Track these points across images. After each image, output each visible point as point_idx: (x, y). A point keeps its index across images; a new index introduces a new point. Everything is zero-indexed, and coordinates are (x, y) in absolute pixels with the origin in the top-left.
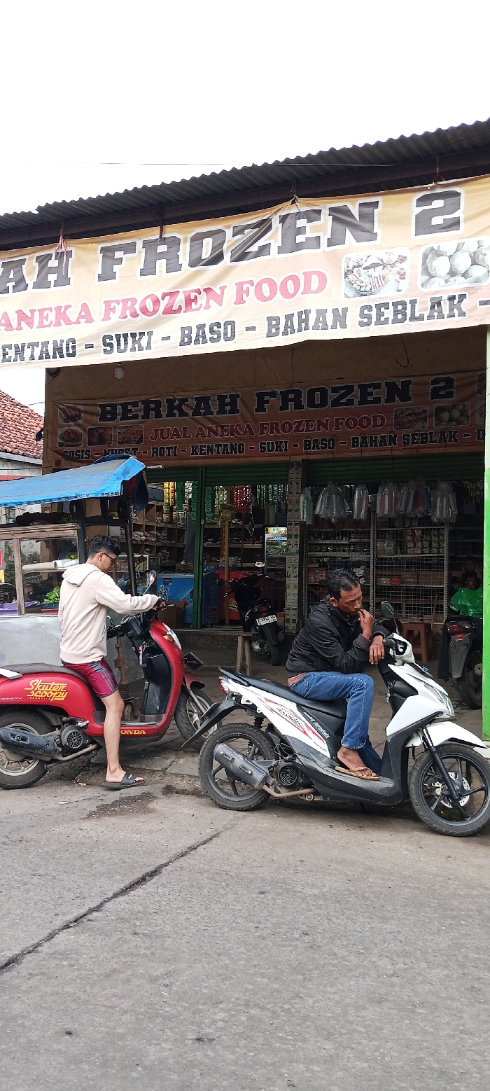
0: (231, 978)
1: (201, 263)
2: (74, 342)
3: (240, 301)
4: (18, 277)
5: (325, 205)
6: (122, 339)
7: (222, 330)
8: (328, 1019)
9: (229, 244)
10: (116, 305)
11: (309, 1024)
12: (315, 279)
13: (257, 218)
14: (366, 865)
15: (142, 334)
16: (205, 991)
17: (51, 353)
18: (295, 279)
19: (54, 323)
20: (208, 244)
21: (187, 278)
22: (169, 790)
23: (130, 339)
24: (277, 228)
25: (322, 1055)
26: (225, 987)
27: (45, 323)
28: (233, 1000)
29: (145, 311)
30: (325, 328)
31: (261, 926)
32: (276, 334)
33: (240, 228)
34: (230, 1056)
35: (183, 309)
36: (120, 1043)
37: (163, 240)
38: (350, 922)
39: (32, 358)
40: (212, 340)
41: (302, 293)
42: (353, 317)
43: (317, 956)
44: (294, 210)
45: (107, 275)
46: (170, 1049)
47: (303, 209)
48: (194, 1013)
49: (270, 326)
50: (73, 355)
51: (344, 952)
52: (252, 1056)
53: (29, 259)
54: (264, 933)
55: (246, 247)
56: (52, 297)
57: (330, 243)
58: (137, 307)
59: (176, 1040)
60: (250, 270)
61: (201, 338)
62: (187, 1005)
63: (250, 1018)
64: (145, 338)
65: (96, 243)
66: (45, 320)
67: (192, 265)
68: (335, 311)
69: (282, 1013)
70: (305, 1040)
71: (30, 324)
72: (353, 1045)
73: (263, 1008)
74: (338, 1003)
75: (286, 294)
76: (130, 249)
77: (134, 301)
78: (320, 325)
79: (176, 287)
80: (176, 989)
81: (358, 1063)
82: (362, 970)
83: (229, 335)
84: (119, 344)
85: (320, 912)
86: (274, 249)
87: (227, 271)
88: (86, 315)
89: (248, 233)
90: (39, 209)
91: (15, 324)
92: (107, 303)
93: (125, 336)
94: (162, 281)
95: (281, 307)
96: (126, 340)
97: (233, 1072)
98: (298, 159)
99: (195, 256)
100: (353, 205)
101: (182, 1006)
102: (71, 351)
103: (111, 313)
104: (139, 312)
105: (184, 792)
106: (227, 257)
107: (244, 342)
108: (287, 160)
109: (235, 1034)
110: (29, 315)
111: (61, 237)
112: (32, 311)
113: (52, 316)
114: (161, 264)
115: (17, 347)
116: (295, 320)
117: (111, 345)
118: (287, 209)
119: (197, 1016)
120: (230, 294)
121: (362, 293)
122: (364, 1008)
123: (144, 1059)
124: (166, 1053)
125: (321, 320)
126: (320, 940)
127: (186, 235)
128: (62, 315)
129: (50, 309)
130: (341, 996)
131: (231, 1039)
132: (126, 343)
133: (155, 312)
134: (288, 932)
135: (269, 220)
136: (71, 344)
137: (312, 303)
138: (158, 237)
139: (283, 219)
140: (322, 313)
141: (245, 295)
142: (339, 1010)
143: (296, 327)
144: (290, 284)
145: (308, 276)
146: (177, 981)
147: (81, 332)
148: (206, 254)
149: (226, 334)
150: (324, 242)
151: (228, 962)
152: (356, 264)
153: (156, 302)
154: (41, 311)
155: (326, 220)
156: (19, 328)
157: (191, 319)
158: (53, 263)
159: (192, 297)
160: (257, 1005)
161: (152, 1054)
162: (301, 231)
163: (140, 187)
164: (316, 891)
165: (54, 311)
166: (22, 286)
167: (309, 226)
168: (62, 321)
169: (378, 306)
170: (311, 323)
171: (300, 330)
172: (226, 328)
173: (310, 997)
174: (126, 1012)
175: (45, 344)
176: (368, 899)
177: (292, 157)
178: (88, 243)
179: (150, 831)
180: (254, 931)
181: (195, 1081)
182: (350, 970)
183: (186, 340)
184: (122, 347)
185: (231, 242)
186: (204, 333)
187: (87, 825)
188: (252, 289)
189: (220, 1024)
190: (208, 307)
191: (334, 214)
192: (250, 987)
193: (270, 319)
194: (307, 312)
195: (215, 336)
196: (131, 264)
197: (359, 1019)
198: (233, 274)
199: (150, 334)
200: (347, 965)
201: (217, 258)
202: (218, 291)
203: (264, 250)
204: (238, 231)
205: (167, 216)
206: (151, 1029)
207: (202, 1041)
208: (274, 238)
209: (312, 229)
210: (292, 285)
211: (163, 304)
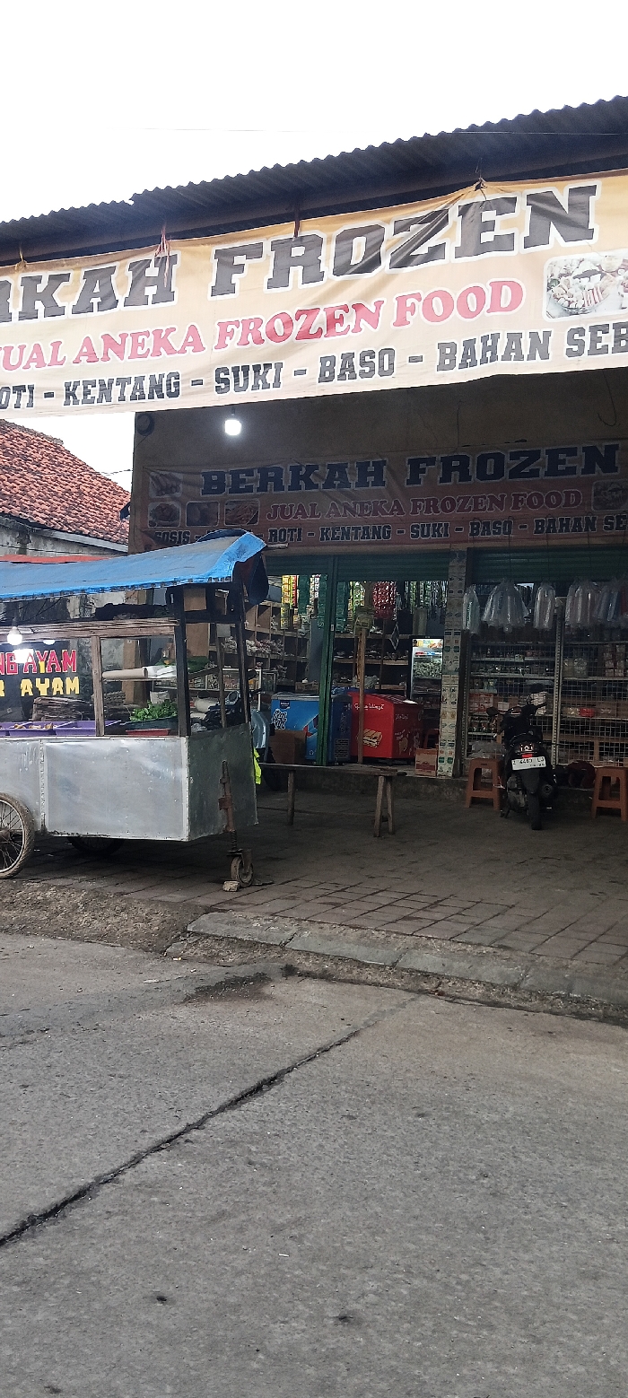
0: (384, 1232)
1: (353, 270)
2: (177, 377)
3: (401, 321)
4: (107, 291)
5: (522, 191)
6: (241, 373)
7: (376, 361)
8: (524, 1299)
9: (390, 243)
10: (233, 327)
11: (497, 1304)
12: (506, 292)
13: (427, 209)
14: (561, 1084)
15: (267, 366)
16: (349, 1249)
17: (147, 392)
18: (479, 292)
19: (151, 351)
20: (359, 245)
21: (331, 290)
22: (289, 971)
23: (251, 372)
24: (455, 223)
25: (518, 1350)
26: (376, 1246)
27: (140, 351)
28: (389, 1264)
29: (272, 335)
30: (520, 357)
31: (423, 1161)
32: (451, 367)
33: (402, 224)
34: (388, 1347)
35: (325, 332)
36: (233, 1317)
37: (299, 241)
38: (545, 1163)
39: (122, 399)
40: (363, 375)
41: (488, 311)
42: (558, 345)
43: (502, 1207)
44: (479, 198)
45: (223, 287)
46: (303, 1331)
47: (491, 197)
48: (335, 1280)
49: (443, 355)
50: (176, 394)
51: (540, 1204)
52: (419, 1347)
53: (121, 267)
54: (428, 1171)
55: (412, 248)
56: (149, 317)
57: (528, 243)
58: (263, 330)
59: (311, 1317)
60: (417, 279)
61: (348, 371)
62: (325, 1268)
63: (413, 1291)
64: (272, 372)
65: (209, 244)
66: (140, 348)
67: (337, 272)
68: (534, 335)
69: (459, 1287)
70: (491, 1327)
71: (120, 354)
72: (561, 1339)
73: (431, 1278)
74: (536, 1277)
75: (466, 313)
76: (256, 252)
77: (259, 322)
78: (513, 354)
79: (316, 303)
80: (309, 1244)
81: (571, 1366)
82: (567, 1230)
83: (386, 368)
84: (237, 380)
85: (503, 1145)
86: (450, 251)
87: (385, 281)
88: (194, 340)
89: (415, 230)
90: (135, 197)
91: (100, 355)
92: (223, 325)
93: (246, 369)
94: (297, 293)
95: (457, 330)
96: (246, 375)
97: (393, 1370)
98: (488, 125)
99: (343, 260)
100: (561, 190)
101: (318, 1269)
102: (173, 390)
103: (228, 338)
104: (264, 336)
105: (308, 975)
106: (386, 261)
107: (406, 377)
108: (473, 127)
109: (394, 1313)
110: (119, 341)
111: (164, 237)
112: (123, 336)
113: (149, 343)
114: (296, 272)
115: (102, 383)
116: (479, 346)
117: (226, 381)
118: (470, 196)
119: (339, 1284)
120: (389, 313)
121: (570, 311)
122: (574, 1286)
123: (267, 1343)
124: (297, 1336)
125: (514, 347)
126: (505, 1185)
127: (330, 233)
128: (162, 341)
129: (147, 334)
130: (540, 1266)
131: (389, 1321)
132: (246, 379)
133: (286, 336)
134: (460, 1171)
135: (444, 212)
136: (173, 380)
137: (498, 324)
138: (292, 235)
139: (464, 211)
140: (514, 338)
141: (408, 313)
142: (538, 1288)
143: (478, 357)
144: (472, 300)
145: (497, 287)
146: (310, 1233)
147: (187, 364)
148: (357, 259)
149: (381, 366)
150: (519, 242)
151: (379, 1209)
152: (563, 272)
153: (288, 323)
154: (135, 335)
155: (523, 211)
156: (106, 358)
157: (335, 346)
158: (152, 271)
159: (337, 317)
160: (422, 1274)
161: (278, 1336)
162: (490, 226)
163: (270, 166)
164: (496, 1117)
165: (152, 336)
166: (110, 302)
167: (499, 219)
168: (162, 350)
169: (594, 329)
170: (500, 353)
171: (484, 361)
172: (381, 360)
173: (497, 1265)
174: (239, 1273)
175: (140, 380)
176: (567, 1130)
177: (480, 123)
178: (198, 245)
179: (266, 1025)
180: (413, 1168)
181: (339, 1379)
182: (550, 1231)
183: (327, 374)
184: (241, 384)
185: (392, 241)
186: (352, 365)
187: (183, 1012)
188: (419, 305)
189: (372, 1298)
190: (357, 329)
191: (533, 202)
192: (412, 1247)
193: (442, 346)
194: (495, 337)
195: (367, 369)
196: (257, 271)
197: (567, 1302)
198: (389, 284)
199: (279, 366)
200: (545, 1222)
201: (371, 264)
202: (373, 309)
203: (436, 252)
204: (401, 227)
205: (304, 208)
206: (276, 1299)
207: (348, 1321)
208: (450, 237)
209: (503, 225)
210: (474, 300)
211: (297, 326)
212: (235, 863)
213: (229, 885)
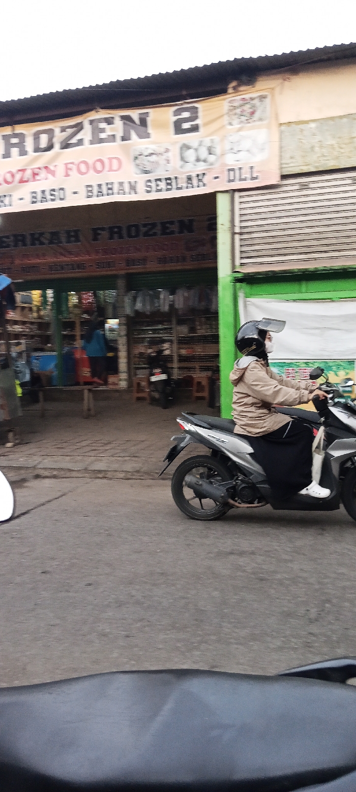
1: (41, 150)
3: (67, 175)
5: (117, 114)
7: (57, 193)
12: (115, 162)
13: (74, 121)
15: (5, 196)
18: (102, 161)
20: (44, 138)
21: (32, 160)
24: (87, 128)
30: (124, 193)
32: (92, 196)
33: (64, 128)
35: (31, 180)
37: (14, 135)
40: (53, 200)
41: (107, 171)
42: (141, 187)
44: (98, 117)
47: (103, 116)
49: (87, 191)
55: (69, 139)
57: (123, 139)
58: (1, 179)
60: (73, 154)
61: (44, 199)
64: (8, 199)
67: (35, 151)
68: (129, 183)
75: (96, 171)
78: (121, 191)
79: (26, 166)
83: (62, 197)
86: (86, 142)
87: (57, 155)
89: (69, 132)
94: (16, 162)
95: (93, 179)
99: (36, 145)
100: (135, 114)
104: (2, 182)
106: (57, 147)
107: (72, 201)
114: (15, 151)
116: (104, 188)
118: (93, 116)
120: (61, 170)
121: (146, 172)
125: (121, 188)
127: (29, 132)
133: (13, 182)
135: (82, 123)
137: (114, 178)
138: (11, 132)
139: (91, 123)
140: (121, 184)
143: (105, 192)
145: (110, 160)
148: (43, 144)
150: (118, 138)
152: (140, 153)
153: (13, 176)
155: (119, 124)
157: (36, 186)
159: (36, 172)
162: (103, 130)
167: (107, 127)
169: (157, 180)
170: (115, 190)
171: (107, 194)
172: (59, 192)
183: (34, 200)
185: (59, 136)
186: (45, 195)
190: (46, 178)
191: (123, 120)
193: (87, 187)
194: (112, 183)
198: (62, 158)
199: (10, 196)
201: (50, 147)
202: (53, 168)
203: (80, 142)
204: (63, 130)
205: (16, 119)
208: (86, 134)
209: (109, 130)
210: (100, 165)
211: (18, 177)
212: (11, 435)
213: (9, 445)
